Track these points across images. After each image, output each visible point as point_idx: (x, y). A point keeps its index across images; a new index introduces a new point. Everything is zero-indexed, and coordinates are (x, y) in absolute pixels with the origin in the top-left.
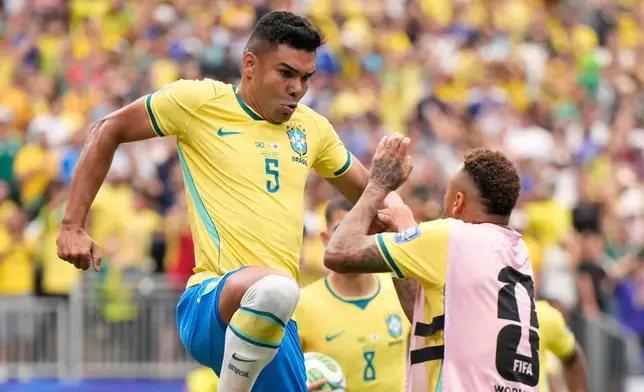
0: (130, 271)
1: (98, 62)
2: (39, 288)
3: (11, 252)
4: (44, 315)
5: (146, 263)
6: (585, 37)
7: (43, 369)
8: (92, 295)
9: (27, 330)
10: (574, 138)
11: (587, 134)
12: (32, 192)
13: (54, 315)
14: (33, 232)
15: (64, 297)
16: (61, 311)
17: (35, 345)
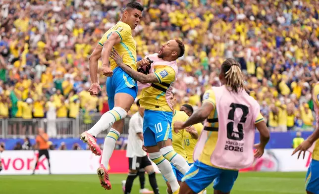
0: (91, 111)
1: (82, 60)
2: (68, 116)
3: (61, 107)
4: (69, 122)
5: (96, 110)
6: (203, 54)
7: (70, 135)
8: (81, 118)
9: (65, 126)
10: (200, 79)
11: (204, 78)
12: (66, 92)
13: (72, 122)
14: (66, 102)
15: (74, 118)
16: (74, 121)
17: (67, 129)
